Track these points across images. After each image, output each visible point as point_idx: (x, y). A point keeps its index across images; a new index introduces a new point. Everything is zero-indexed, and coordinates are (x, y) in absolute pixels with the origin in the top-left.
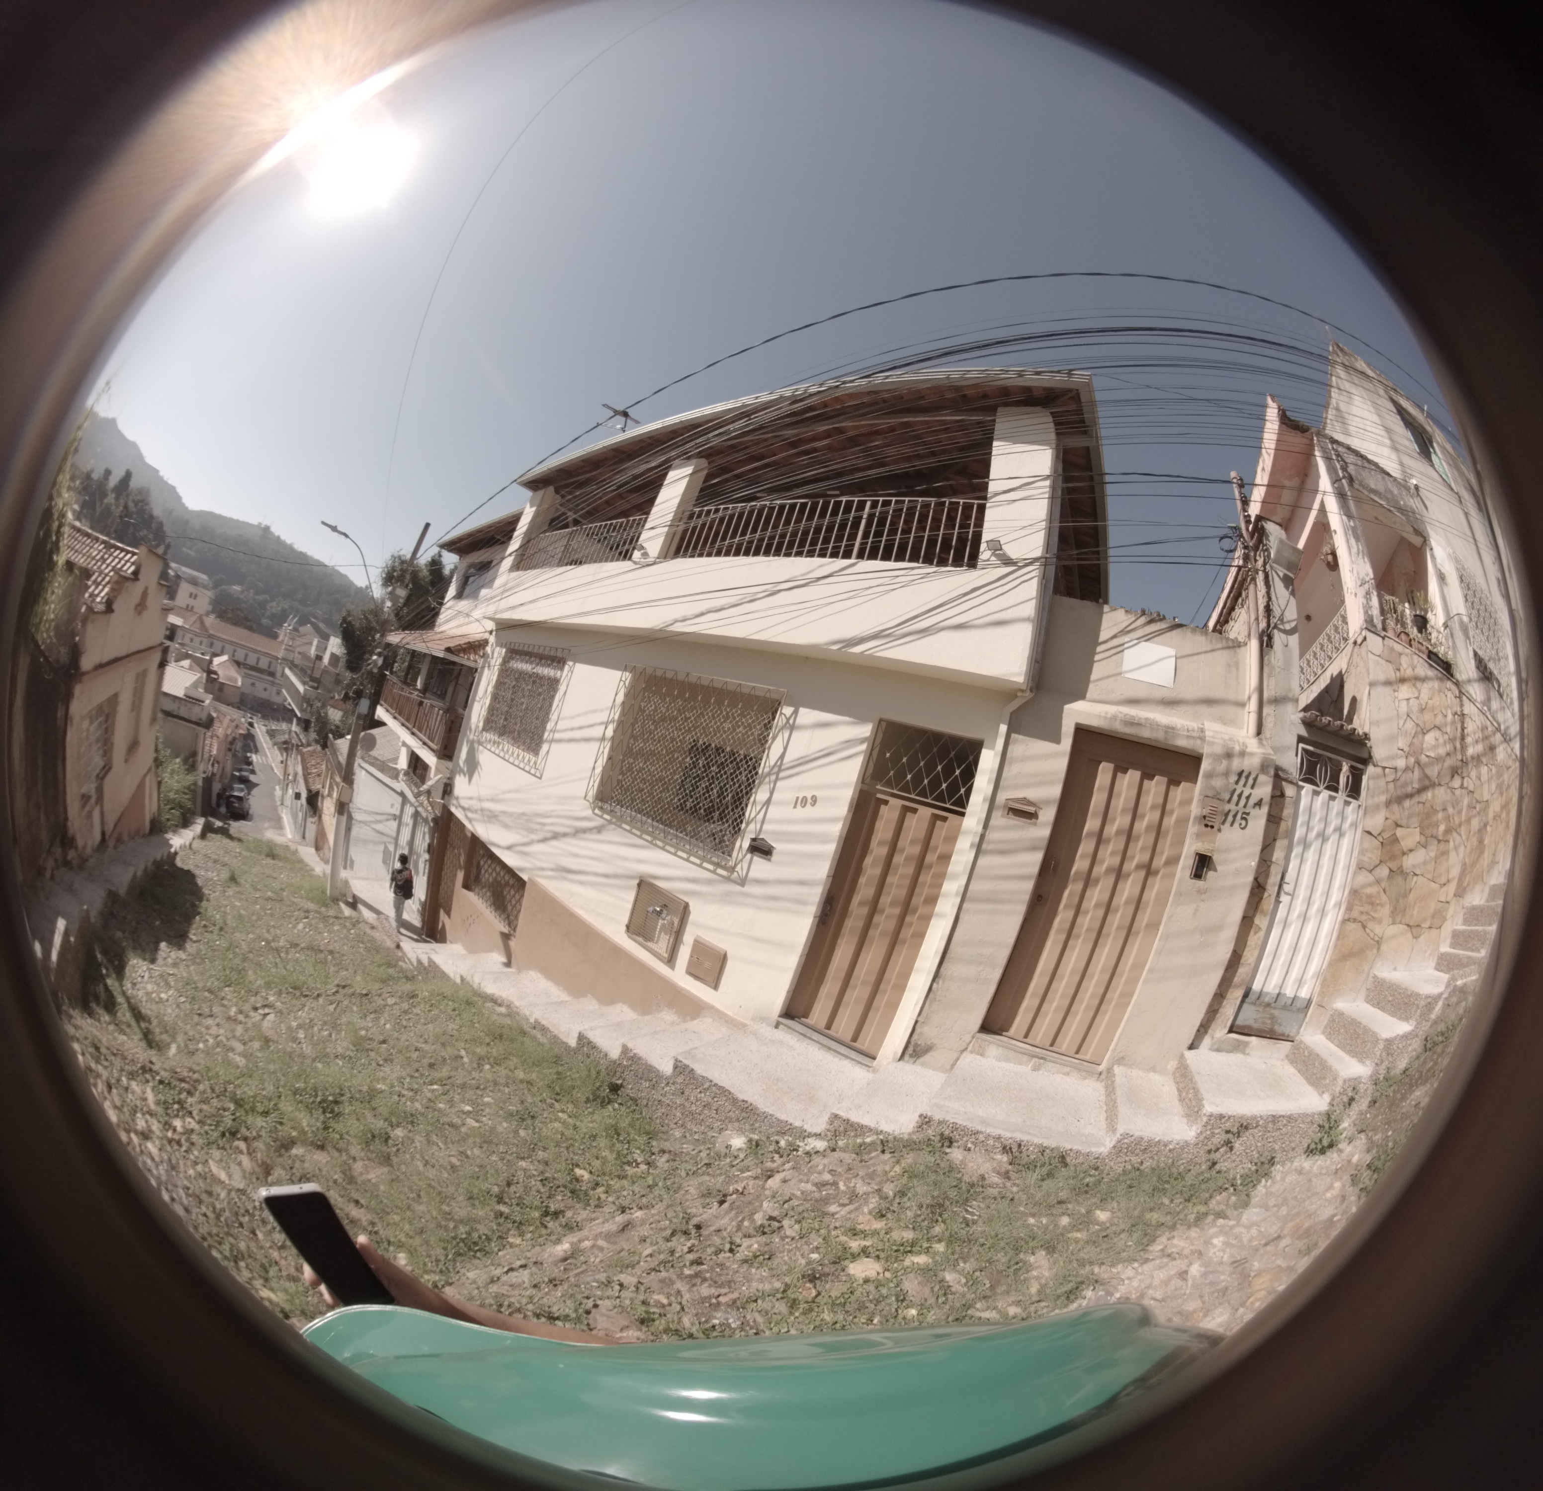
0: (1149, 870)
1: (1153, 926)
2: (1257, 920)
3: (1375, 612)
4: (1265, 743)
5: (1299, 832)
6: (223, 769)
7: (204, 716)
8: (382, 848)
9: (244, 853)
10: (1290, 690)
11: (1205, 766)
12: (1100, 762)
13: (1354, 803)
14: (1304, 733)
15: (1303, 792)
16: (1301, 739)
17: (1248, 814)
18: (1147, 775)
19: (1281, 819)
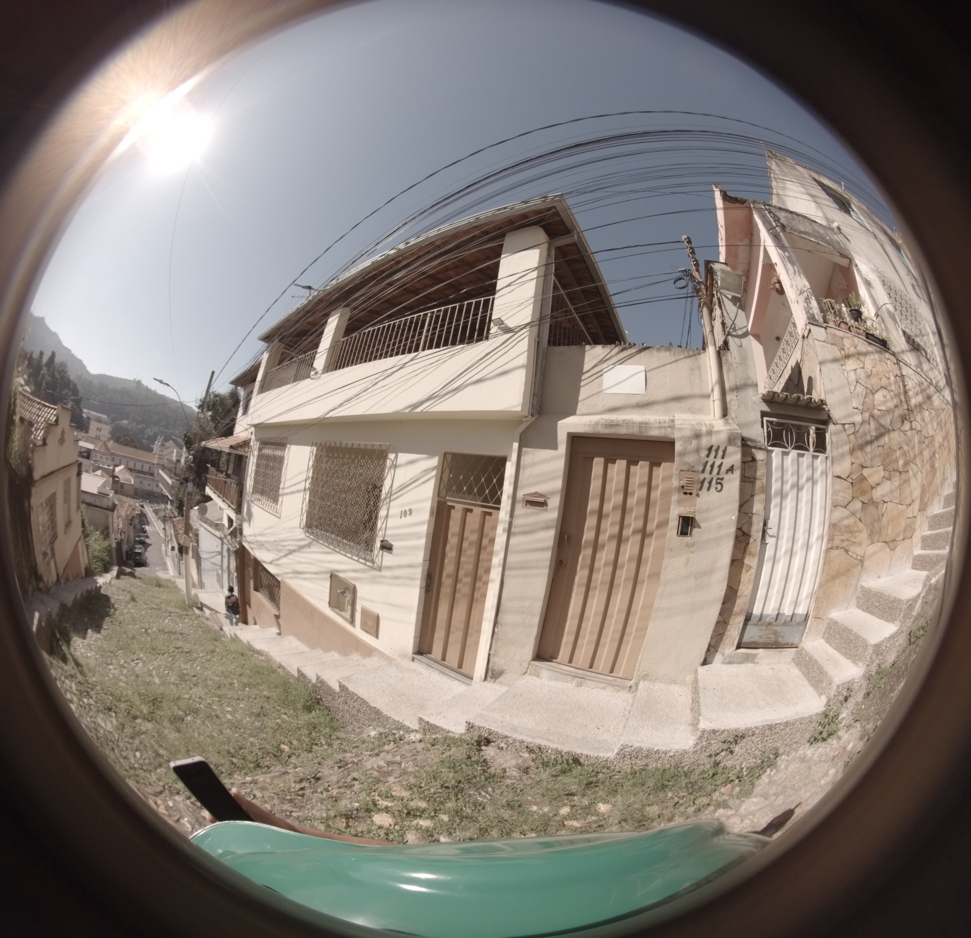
0: (644, 534)
1: (655, 575)
2: (747, 561)
3: (815, 309)
4: (730, 421)
5: (775, 486)
6: (128, 537)
7: (110, 504)
8: (215, 573)
9: (143, 585)
10: (749, 378)
11: (678, 447)
12: (593, 458)
13: (821, 456)
14: (766, 408)
15: (773, 455)
16: (764, 414)
17: (722, 479)
18: (632, 462)
19: (755, 479)
